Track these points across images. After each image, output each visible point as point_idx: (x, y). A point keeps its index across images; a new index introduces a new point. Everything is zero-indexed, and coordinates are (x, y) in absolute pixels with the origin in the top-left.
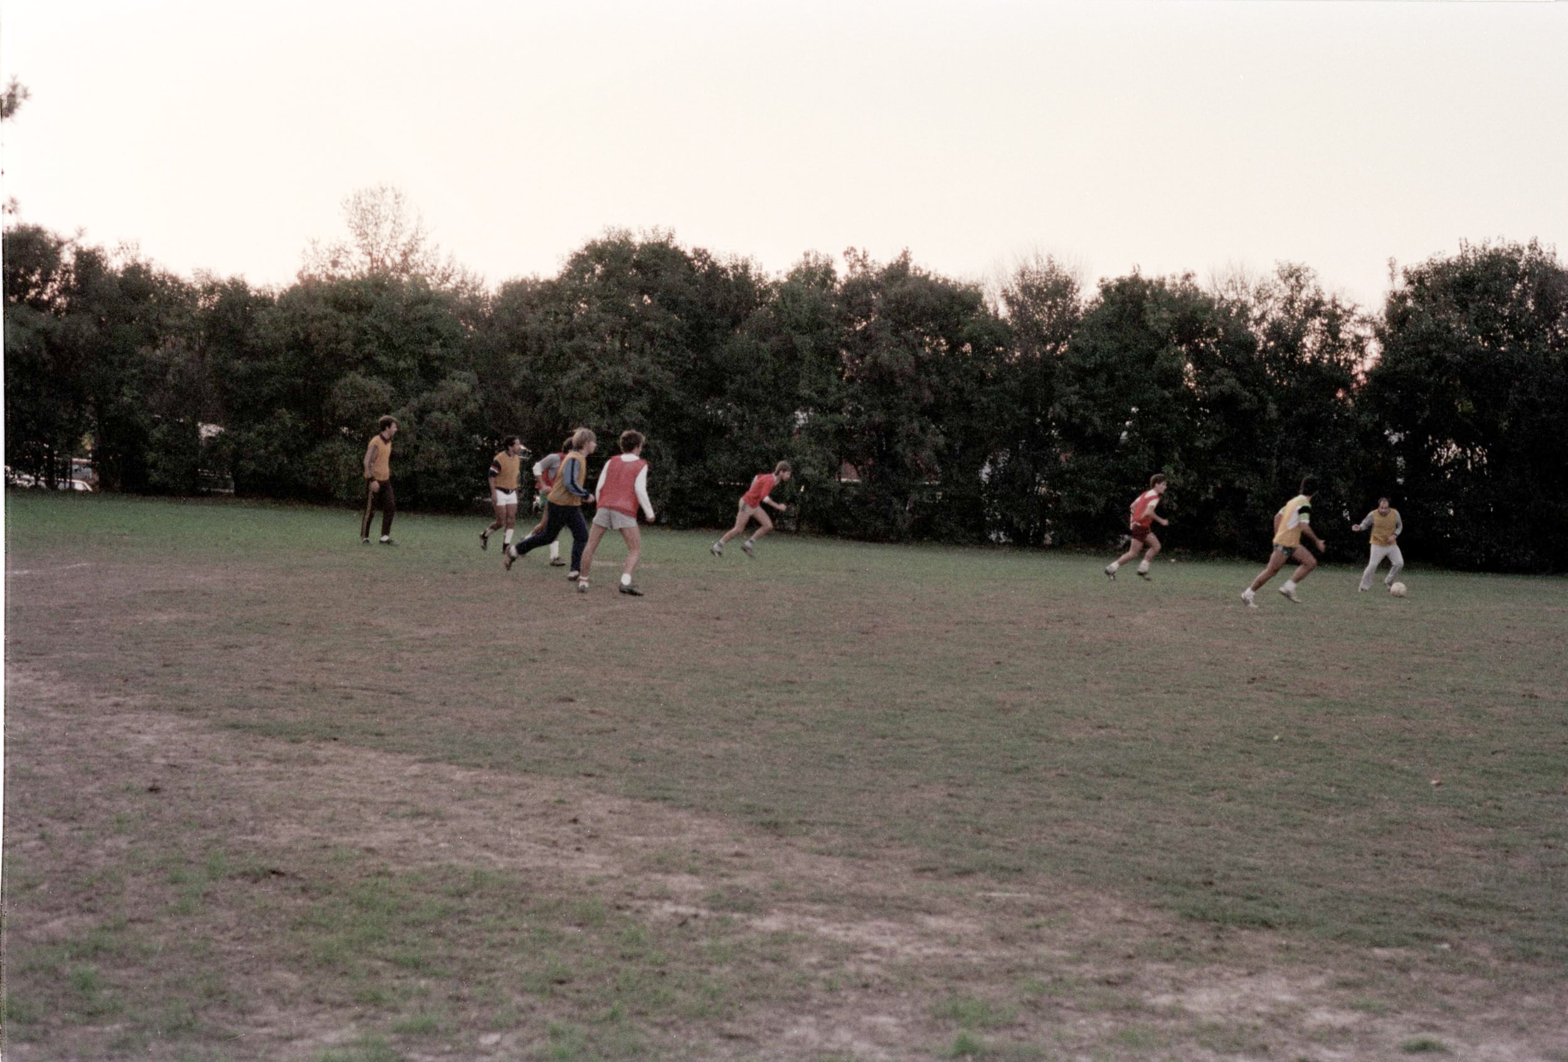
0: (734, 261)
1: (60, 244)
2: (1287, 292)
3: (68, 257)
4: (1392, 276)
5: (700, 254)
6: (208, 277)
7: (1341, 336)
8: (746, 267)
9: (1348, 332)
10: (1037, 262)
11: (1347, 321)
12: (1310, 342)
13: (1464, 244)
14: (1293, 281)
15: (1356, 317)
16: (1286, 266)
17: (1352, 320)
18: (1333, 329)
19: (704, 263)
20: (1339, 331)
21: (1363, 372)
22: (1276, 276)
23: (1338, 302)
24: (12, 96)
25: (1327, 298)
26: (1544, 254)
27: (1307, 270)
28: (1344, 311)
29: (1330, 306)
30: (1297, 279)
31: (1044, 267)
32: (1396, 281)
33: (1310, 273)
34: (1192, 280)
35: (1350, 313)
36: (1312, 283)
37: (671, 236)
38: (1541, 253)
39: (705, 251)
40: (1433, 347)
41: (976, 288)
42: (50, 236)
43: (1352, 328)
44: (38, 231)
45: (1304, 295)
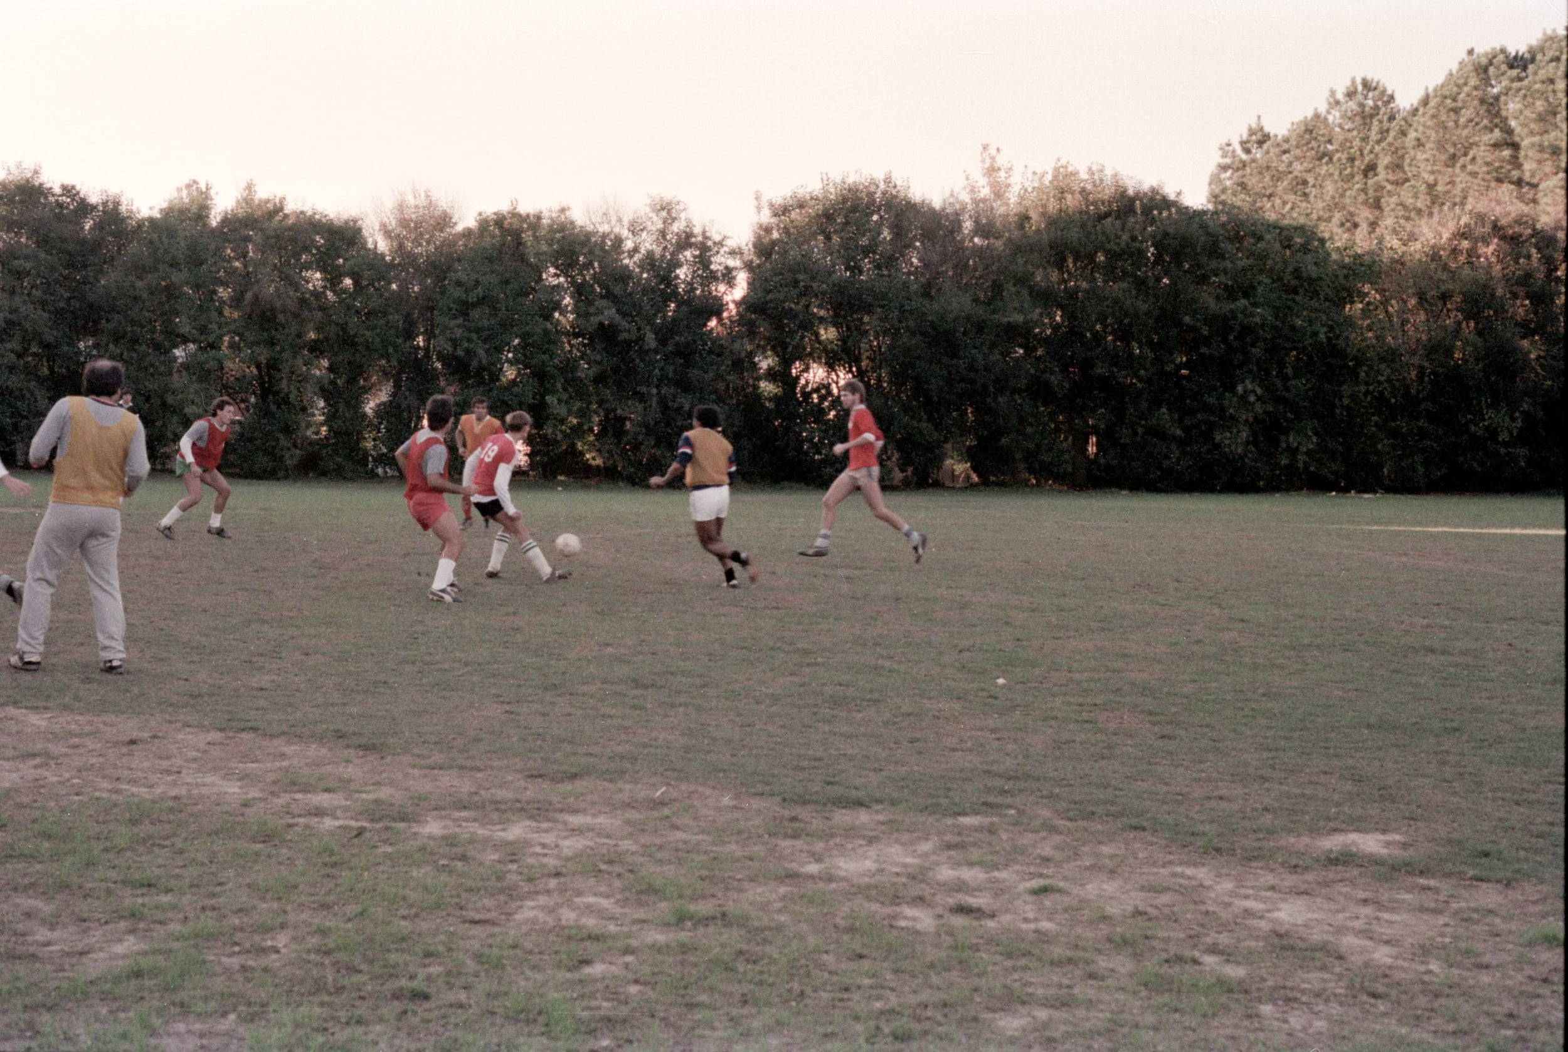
0: (105, 198)
2: (660, 226)
4: (759, 209)
5: (68, 190)
7: (712, 267)
8: (117, 204)
9: (719, 262)
10: (415, 197)
11: (718, 252)
12: (683, 273)
13: (825, 178)
14: (664, 214)
15: (726, 249)
16: (657, 200)
17: (722, 251)
18: (703, 261)
19: (73, 200)
20: (711, 263)
21: (734, 301)
22: (648, 210)
23: (708, 234)
25: (697, 230)
26: (898, 188)
27: (678, 203)
28: (715, 243)
29: (700, 238)
30: (669, 212)
31: (422, 201)
32: (762, 213)
33: (681, 207)
34: (568, 213)
35: (720, 244)
36: (683, 215)
37: (36, 172)
38: (895, 187)
39: (73, 187)
40: (801, 277)
41: (355, 221)
43: (723, 260)
45: (676, 227)
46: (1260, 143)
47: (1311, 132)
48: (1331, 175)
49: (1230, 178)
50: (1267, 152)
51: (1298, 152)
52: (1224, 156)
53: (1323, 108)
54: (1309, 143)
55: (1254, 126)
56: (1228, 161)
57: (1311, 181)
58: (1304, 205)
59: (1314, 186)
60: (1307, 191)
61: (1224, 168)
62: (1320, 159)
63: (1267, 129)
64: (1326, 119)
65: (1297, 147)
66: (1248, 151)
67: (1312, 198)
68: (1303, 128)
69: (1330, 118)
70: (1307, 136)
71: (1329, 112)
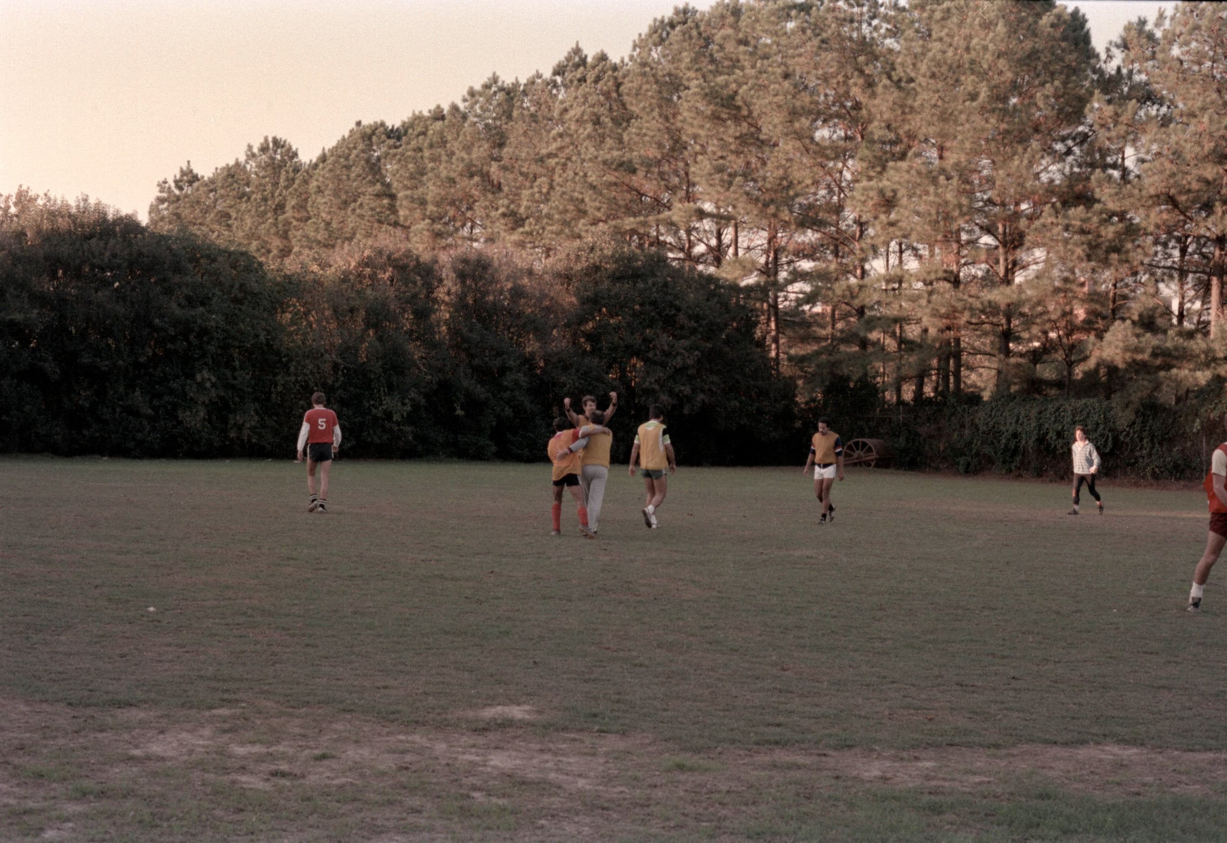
46: (190, 183)
47: (233, 176)
48: (250, 211)
49: (167, 209)
50: (198, 190)
51: (222, 192)
52: (161, 192)
53: (242, 159)
54: (231, 185)
55: (185, 168)
56: (165, 195)
57: (234, 215)
58: (226, 233)
59: (236, 219)
60: (230, 222)
61: (161, 200)
62: (241, 198)
63: (195, 171)
64: (245, 167)
65: (222, 187)
66: (181, 188)
67: (234, 229)
68: (226, 173)
69: (248, 167)
70: (230, 180)
71: (247, 162)
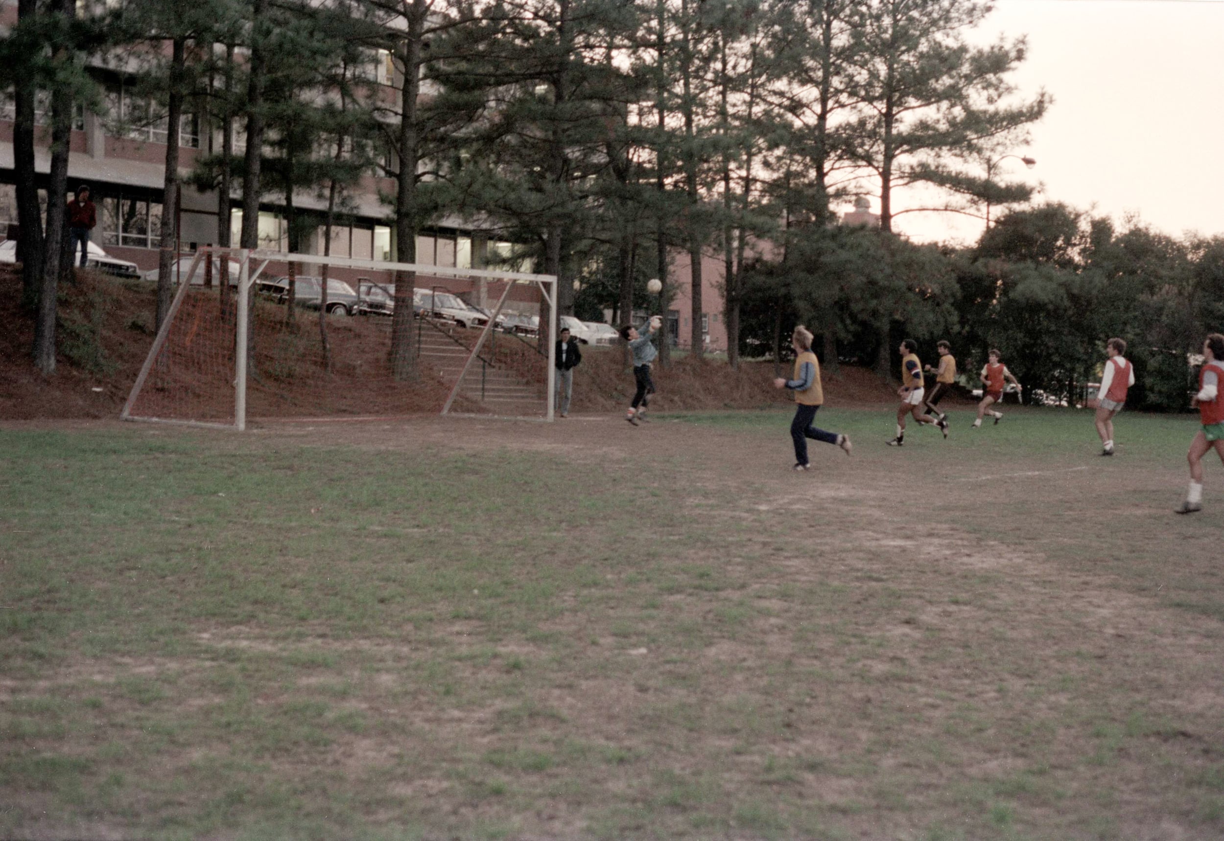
1: (1078, 216)
3: (1084, 226)
6: (1195, 236)
24: (1041, 102)
42: (1069, 209)
44: (1061, 206)
